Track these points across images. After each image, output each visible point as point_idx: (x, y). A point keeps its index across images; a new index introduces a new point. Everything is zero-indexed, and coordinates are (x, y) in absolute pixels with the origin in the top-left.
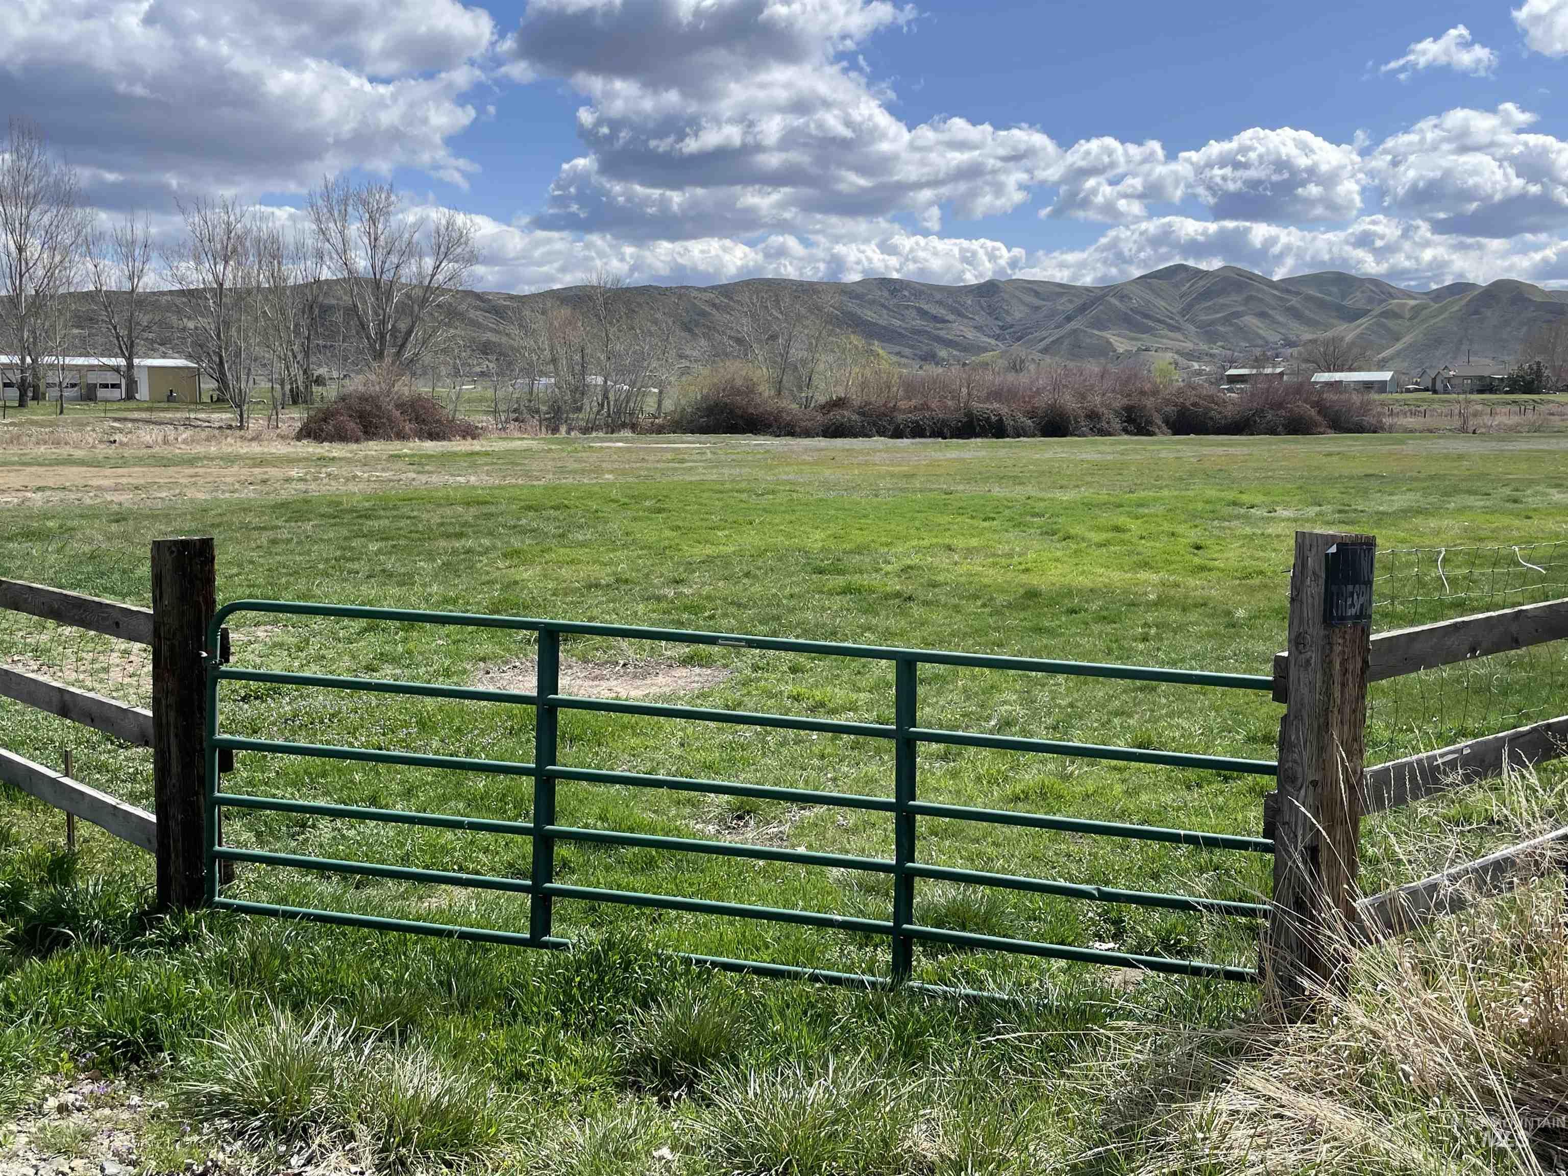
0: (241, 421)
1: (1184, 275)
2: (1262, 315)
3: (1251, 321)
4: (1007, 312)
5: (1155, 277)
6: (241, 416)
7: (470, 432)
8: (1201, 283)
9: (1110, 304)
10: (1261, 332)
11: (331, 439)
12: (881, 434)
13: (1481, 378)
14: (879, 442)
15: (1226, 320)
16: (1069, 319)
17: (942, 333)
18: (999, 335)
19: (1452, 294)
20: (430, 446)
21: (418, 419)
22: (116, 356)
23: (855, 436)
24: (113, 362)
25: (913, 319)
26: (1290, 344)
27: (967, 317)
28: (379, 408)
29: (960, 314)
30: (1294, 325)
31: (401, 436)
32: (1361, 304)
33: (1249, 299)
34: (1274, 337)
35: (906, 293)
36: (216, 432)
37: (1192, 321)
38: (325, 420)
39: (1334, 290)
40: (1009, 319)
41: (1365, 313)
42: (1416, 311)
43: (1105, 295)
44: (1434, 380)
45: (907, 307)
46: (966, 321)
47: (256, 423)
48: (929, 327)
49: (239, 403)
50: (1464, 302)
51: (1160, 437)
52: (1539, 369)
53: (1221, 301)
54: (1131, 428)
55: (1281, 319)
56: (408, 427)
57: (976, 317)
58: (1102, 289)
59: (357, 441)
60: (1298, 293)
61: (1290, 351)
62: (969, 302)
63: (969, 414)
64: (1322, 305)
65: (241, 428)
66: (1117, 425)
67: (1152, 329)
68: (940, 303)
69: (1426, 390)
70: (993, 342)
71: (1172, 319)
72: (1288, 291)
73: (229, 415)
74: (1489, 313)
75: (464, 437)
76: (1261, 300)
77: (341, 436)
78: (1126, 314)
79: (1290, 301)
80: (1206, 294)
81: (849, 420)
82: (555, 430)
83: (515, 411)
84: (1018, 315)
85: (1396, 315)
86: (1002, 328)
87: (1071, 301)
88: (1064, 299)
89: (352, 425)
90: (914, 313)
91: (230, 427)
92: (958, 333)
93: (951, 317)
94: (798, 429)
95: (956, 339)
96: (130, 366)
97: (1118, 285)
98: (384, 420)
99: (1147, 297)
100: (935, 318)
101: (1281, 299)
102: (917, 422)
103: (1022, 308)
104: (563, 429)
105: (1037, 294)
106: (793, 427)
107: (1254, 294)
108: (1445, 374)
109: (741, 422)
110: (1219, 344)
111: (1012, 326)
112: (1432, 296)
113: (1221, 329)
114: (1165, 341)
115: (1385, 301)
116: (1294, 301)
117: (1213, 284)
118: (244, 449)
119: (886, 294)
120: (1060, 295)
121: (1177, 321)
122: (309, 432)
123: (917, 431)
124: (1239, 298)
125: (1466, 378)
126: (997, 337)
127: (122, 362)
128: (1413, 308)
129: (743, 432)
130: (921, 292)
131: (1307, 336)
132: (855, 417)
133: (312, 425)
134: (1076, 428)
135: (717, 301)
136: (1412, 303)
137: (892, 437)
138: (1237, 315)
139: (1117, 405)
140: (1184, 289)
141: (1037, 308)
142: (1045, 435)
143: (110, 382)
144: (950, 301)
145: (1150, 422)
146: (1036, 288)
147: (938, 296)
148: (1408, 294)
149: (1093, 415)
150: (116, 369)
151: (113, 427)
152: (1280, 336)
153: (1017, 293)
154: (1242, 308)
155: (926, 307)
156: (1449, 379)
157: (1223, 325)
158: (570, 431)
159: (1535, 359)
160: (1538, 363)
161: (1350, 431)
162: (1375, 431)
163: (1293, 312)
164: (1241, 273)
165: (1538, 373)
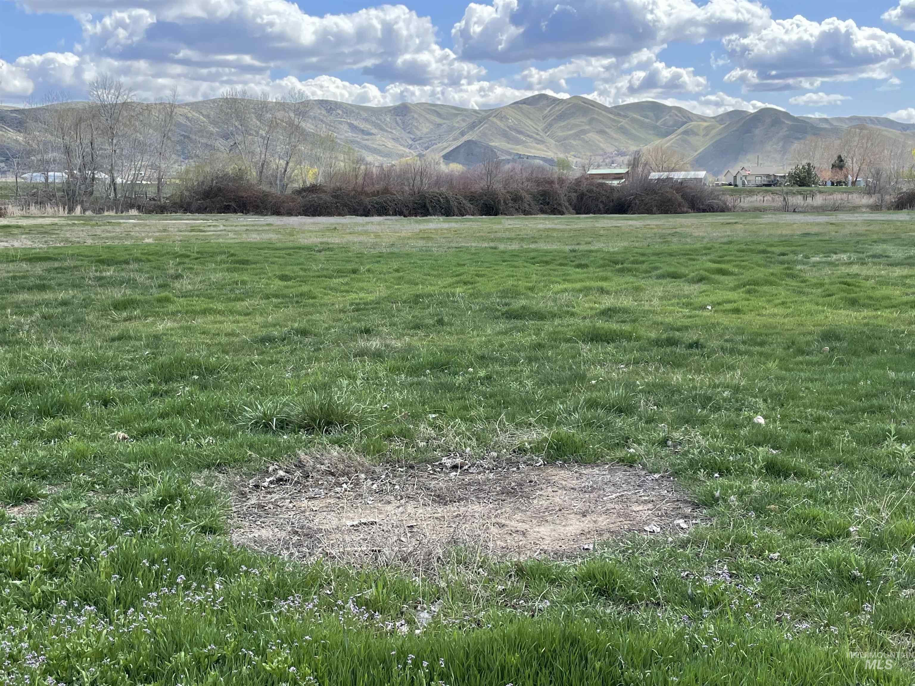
1: (545, 102)
2: (601, 132)
3: (593, 136)
4: (417, 128)
5: (524, 103)
8: (557, 108)
9: (493, 122)
10: (601, 145)
13: (768, 176)
15: (576, 136)
16: (463, 134)
17: (368, 143)
18: (411, 145)
19: (731, 119)
25: (346, 132)
26: (622, 154)
27: (387, 131)
29: (382, 129)
30: (624, 140)
32: (670, 125)
33: (592, 119)
34: (610, 149)
35: (340, 112)
37: (551, 136)
39: (651, 114)
40: (419, 133)
41: (673, 131)
42: (710, 130)
43: (489, 116)
44: (735, 177)
45: (340, 123)
46: (385, 134)
48: (359, 137)
50: (739, 124)
52: (809, 169)
53: (572, 121)
54: (545, 208)
55: (615, 136)
57: (394, 131)
58: (485, 111)
60: (625, 117)
61: (622, 158)
62: (388, 120)
64: (641, 124)
66: (535, 206)
67: (524, 142)
68: (366, 120)
69: (730, 185)
70: (407, 150)
71: (538, 134)
72: (619, 115)
74: (757, 132)
76: (600, 122)
78: (504, 130)
79: (620, 122)
80: (561, 117)
81: (326, 202)
82: (71, 210)
84: (425, 130)
85: (694, 134)
86: (413, 140)
87: (464, 120)
88: (459, 118)
90: (346, 127)
92: (381, 143)
93: (374, 131)
95: (378, 147)
97: (498, 109)
99: (519, 118)
100: (363, 132)
101: (614, 120)
103: (428, 125)
104: (78, 209)
105: (439, 115)
107: (596, 116)
108: (743, 173)
110: (572, 153)
111: (421, 138)
112: (718, 119)
113: (574, 143)
114: (533, 151)
115: (686, 123)
116: (624, 122)
117: (566, 109)
119: (324, 112)
120: (456, 115)
121: (542, 137)
124: (584, 120)
125: (758, 176)
126: (410, 147)
128: (705, 127)
130: (351, 112)
131: (633, 148)
132: (331, 199)
134: (506, 209)
135: (190, 115)
136: (705, 124)
138: (584, 132)
140: (546, 112)
141: (440, 125)
142: (481, 214)
144: (374, 118)
145: (560, 205)
146: (438, 110)
147: (364, 115)
148: (699, 118)
149: (517, 199)
152: (614, 148)
154: (587, 127)
155: (355, 123)
156: (746, 177)
157: (574, 139)
158: (84, 210)
159: (804, 162)
160: (809, 165)
161: (704, 211)
162: (722, 211)
163: (623, 130)
164: (585, 101)
165: (809, 172)
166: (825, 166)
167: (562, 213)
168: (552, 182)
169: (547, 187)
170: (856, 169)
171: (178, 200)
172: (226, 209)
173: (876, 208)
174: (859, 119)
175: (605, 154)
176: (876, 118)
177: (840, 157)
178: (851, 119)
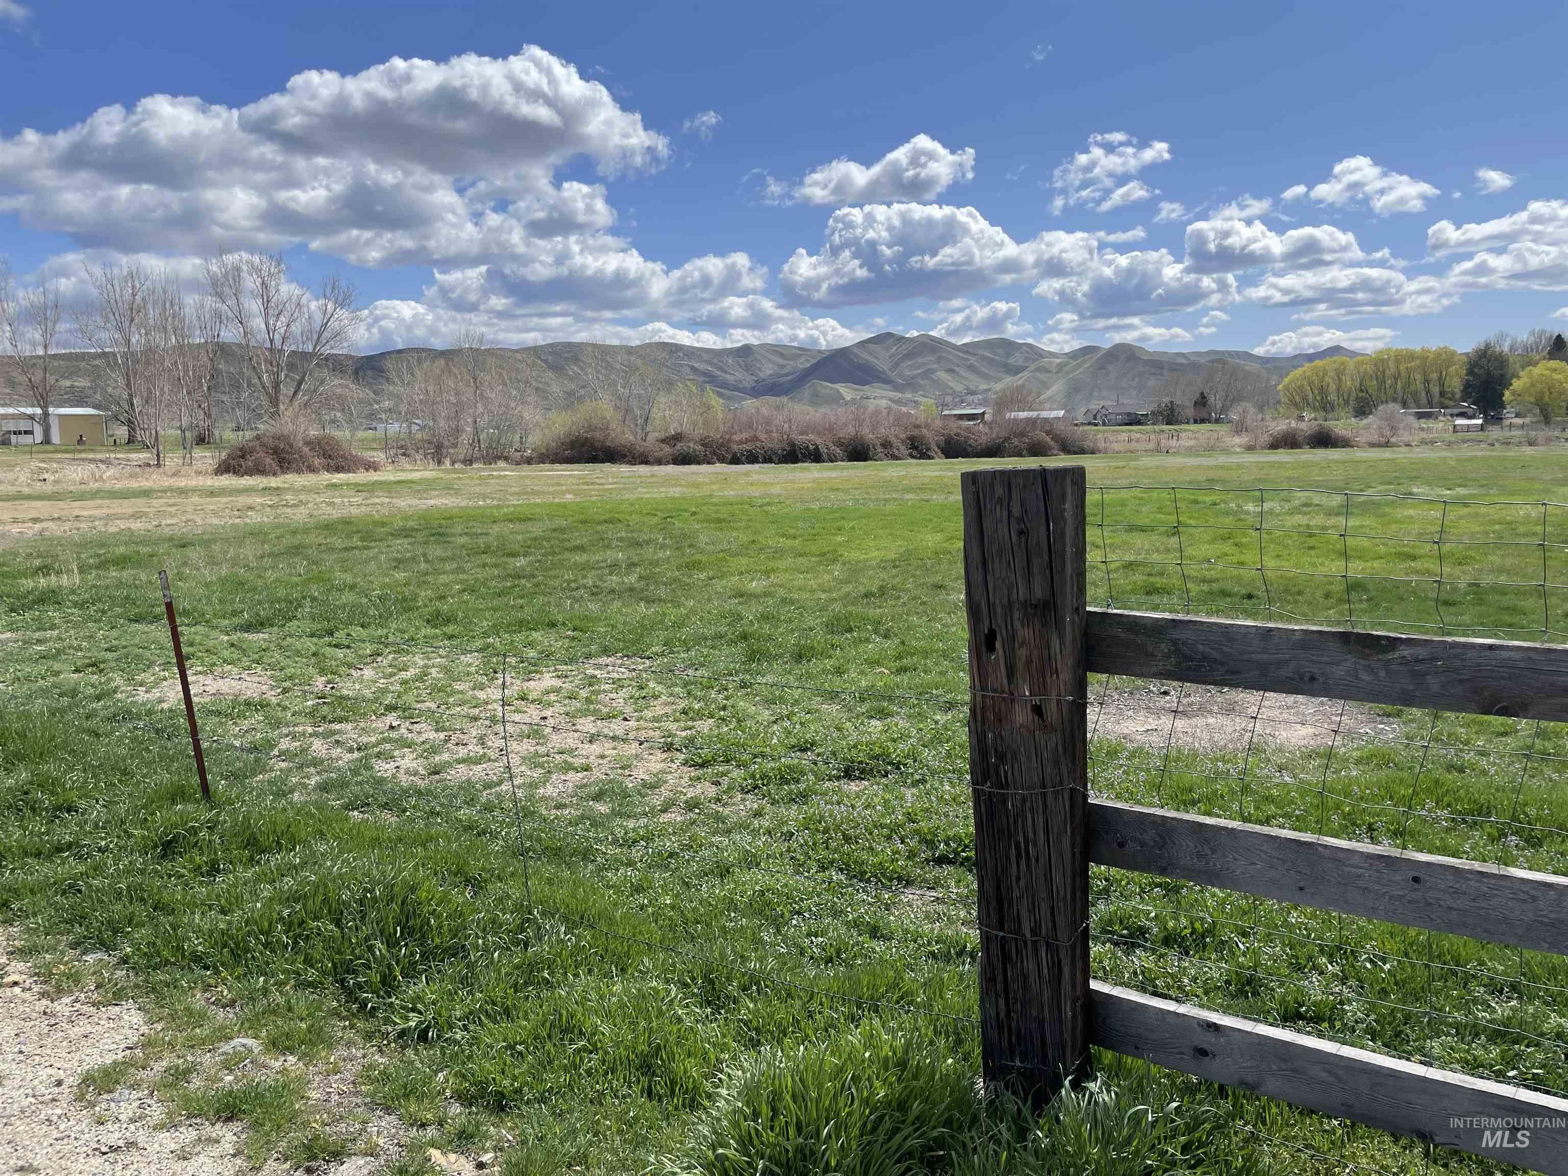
0: (158, 460)
1: (892, 340)
2: (950, 371)
3: (942, 375)
4: (760, 369)
6: (158, 455)
7: (371, 466)
8: (905, 347)
9: (838, 362)
10: (950, 383)
11: (250, 472)
12: (722, 460)
13: (1129, 414)
14: (719, 467)
15: (924, 375)
19: (1084, 355)
20: (339, 478)
21: (326, 455)
22: (33, 406)
23: (699, 463)
24: (29, 411)
27: (729, 373)
28: (291, 446)
29: (724, 371)
30: (973, 377)
31: (312, 470)
32: (1020, 362)
33: (939, 359)
34: (959, 388)
36: (138, 469)
37: (899, 376)
38: (243, 457)
39: (1001, 352)
40: (762, 375)
41: (1024, 369)
42: (1060, 366)
43: (834, 356)
44: (1095, 416)
45: (681, 365)
46: (728, 376)
47: (172, 460)
49: (154, 445)
50: (1093, 360)
51: (937, 460)
53: (920, 360)
54: (915, 453)
55: (964, 374)
56: (317, 462)
57: (736, 373)
58: (830, 351)
59: (275, 474)
60: (976, 354)
61: (972, 397)
62: (730, 361)
63: (792, 444)
64: (991, 362)
65: (158, 465)
66: (904, 451)
68: (708, 362)
69: (1090, 424)
71: (886, 374)
72: (968, 352)
73: (145, 455)
74: (1111, 368)
75: (367, 470)
76: (949, 360)
77: (259, 470)
79: (970, 360)
80: (908, 356)
81: (694, 450)
82: (439, 462)
83: (402, 447)
84: (769, 372)
85: (1047, 371)
88: (803, 359)
89: (268, 460)
90: (689, 370)
91: (149, 465)
94: (650, 459)
96: (46, 415)
97: (842, 350)
98: (296, 456)
99: (865, 357)
100: (704, 374)
101: (964, 358)
102: (750, 451)
103: (771, 366)
104: (448, 462)
105: (782, 355)
106: (646, 457)
107: (945, 355)
109: (600, 453)
111: (764, 380)
112: (1071, 356)
113: (922, 382)
114: (880, 391)
115: (1037, 359)
116: (973, 360)
117: (913, 348)
118: (166, 482)
119: (665, 355)
120: (800, 356)
122: (225, 468)
123: (752, 459)
124: (933, 358)
125: (1118, 414)
127: (39, 411)
128: (1059, 364)
129: (603, 461)
130: (693, 353)
131: (983, 387)
132: (698, 447)
133: (232, 462)
134: (876, 454)
136: (1058, 361)
137: (731, 463)
138: (932, 371)
139: (903, 436)
140: (893, 350)
141: (783, 366)
142: (850, 460)
143: (23, 429)
144: (715, 360)
145: (928, 449)
147: (706, 357)
148: (1052, 355)
149: (886, 444)
150: (32, 417)
151: (40, 468)
152: (963, 387)
153: (767, 354)
154: (935, 366)
155: (696, 365)
156: (1106, 415)
157: (923, 379)
158: (453, 463)
159: (1166, 400)
160: (1172, 402)
161: (1075, 453)
162: (1093, 453)
163: (972, 368)
164: (933, 339)
165: (1172, 410)
166: (1187, 403)
167: (930, 458)
168: (918, 427)
169: (915, 432)
170: (1219, 405)
171: (544, 451)
172: (594, 459)
173: (1250, 448)
174: (1217, 352)
175: (954, 393)
176: (1236, 352)
177: (1202, 394)
178: (1208, 353)
